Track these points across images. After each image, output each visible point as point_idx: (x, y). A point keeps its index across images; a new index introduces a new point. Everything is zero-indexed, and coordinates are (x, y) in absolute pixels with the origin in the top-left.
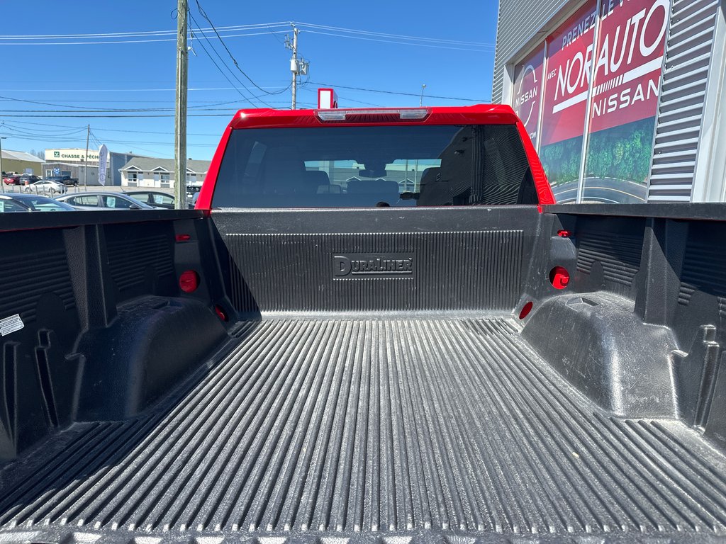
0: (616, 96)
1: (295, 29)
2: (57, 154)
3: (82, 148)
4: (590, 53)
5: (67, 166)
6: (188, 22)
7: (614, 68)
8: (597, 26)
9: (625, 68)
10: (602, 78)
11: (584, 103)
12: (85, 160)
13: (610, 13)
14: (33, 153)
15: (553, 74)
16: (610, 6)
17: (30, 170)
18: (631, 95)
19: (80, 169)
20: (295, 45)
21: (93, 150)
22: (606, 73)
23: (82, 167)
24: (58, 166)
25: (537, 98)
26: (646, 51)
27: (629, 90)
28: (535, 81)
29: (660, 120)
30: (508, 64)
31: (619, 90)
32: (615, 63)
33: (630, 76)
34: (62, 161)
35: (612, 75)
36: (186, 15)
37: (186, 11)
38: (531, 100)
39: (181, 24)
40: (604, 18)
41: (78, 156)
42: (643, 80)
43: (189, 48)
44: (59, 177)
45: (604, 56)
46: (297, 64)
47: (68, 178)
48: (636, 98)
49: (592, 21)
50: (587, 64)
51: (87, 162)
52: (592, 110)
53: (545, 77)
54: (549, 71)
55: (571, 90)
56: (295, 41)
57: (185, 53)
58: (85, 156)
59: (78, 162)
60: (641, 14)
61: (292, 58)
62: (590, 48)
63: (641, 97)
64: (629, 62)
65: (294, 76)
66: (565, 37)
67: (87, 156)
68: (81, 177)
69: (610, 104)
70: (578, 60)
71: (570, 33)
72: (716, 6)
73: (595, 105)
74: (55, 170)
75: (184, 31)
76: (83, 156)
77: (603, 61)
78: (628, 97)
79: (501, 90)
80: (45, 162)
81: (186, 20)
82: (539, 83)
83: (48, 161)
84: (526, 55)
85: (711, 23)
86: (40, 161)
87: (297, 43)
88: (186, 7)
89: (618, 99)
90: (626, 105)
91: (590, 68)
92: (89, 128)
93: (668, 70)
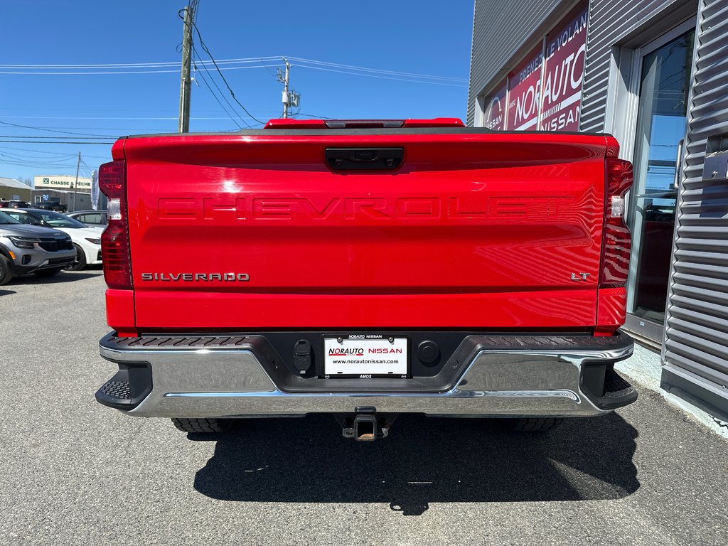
0: (556, 119)
1: (287, 64)
2: (46, 181)
3: (71, 175)
4: (539, 86)
5: (56, 192)
6: (192, 57)
7: (555, 98)
8: (544, 65)
9: (561, 98)
10: (547, 106)
11: (535, 126)
12: (74, 187)
13: (551, 56)
14: (20, 180)
15: (513, 103)
16: (552, 50)
17: (18, 196)
18: (566, 118)
19: (69, 195)
20: (286, 79)
21: (83, 177)
22: (550, 102)
23: (72, 193)
24: (47, 192)
25: (501, 124)
26: (574, 85)
27: (564, 115)
28: (500, 110)
30: (480, 96)
31: (557, 115)
32: (555, 94)
33: (565, 104)
34: (51, 188)
35: (554, 104)
36: (191, 49)
37: (191, 45)
38: (497, 126)
39: (185, 57)
40: (548, 59)
41: (67, 183)
42: (573, 107)
43: (192, 79)
44: (48, 203)
45: (548, 89)
46: (289, 96)
47: (57, 204)
48: (569, 121)
49: (540, 62)
50: (537, 95)
51: (77, 189)
53: (508, 106)
54: (511, 102)
55: (526, 116)
56: (287, 74)
57: (188, 83)
58: (74, 183)
59: (67, 189)
60: (571, 57)
61: (284, 91)
62: (538, 83)
63: (572, 120)
64: (564, 93)
65: (285, 107)
66: (522, 74)
67: (77, 183)
68: (69, 203)
69: (552, 126)
70: (531, 92)
71: (525, 71)
72: (610, 53)
73: (542, 127)
74: (45, 196)
75: (188, 64)
76: (72, 183)
77: (547, 93)
78: (563, 120)
79: (474, 118)
80: (34, 189)
81: (190, 54)
82: (503, 113)
83: (37, 187)
84: (493, 88)
85: (608, 65)
86: (28, 187)
87: (288, 76)
88: (190, 42)
89: (557, 122)
90: (562, 126)
91: (539, 98)
92: (80, 156)
93: (584, 99)
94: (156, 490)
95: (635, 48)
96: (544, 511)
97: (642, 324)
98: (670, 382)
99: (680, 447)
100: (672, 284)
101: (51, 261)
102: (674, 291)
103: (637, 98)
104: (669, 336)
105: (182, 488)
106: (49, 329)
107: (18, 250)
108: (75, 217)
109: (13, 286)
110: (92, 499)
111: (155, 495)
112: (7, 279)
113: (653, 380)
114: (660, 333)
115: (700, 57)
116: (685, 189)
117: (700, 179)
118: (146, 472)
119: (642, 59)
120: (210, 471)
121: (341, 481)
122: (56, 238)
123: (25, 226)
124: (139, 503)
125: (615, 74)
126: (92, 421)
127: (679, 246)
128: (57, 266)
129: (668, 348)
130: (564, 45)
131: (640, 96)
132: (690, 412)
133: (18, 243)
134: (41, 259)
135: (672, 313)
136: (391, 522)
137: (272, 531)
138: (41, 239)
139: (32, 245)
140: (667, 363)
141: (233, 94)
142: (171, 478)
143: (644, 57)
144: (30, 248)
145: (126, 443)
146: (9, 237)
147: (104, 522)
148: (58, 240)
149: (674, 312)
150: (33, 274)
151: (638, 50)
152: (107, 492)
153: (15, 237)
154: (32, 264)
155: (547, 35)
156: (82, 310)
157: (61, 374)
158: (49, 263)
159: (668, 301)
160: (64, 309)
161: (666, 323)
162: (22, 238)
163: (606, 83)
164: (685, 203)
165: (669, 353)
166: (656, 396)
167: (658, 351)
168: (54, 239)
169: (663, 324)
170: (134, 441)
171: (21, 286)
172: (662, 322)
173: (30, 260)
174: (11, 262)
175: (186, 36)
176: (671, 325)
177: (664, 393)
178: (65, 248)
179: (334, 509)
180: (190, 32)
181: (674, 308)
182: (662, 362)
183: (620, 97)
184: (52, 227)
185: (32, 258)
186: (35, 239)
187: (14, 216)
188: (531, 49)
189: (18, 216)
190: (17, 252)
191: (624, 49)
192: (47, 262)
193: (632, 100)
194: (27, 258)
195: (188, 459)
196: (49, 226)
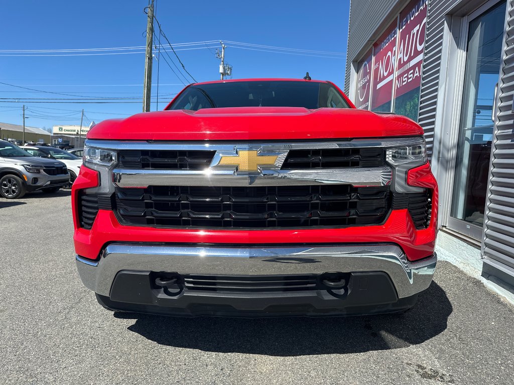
0: (406, 75)
1: (223, 45)
2: (61, 129)
3: (77, 125)
4: (395, 51)
5: (67, 137)
6: (153, 40)
7: (406, 59)
8: (398, 35)
9: (410, 59)
10: (401, 65)
11: (392, 81)
12: (79, 133)
13: (404, 28)
14: (44, 129)
15: (377, 65)
16: (404, 24)
17: (42, 140)
18: (413, 73)
19: (76, 139)
20: (222, 56)
21: (85, 126)
22: (402, 62)
23: (77, 138)
24: (61, 137)
25: (369, 81)
26: (420, 48)
27: (412, 71)
28: (368, 71)
29: (423, 85)
30: (354, 62)
31: (407, 71)
32: (406, 56)
33: (413, 62)
34: (64, 134)
35: (405, 63)
36: (152, 35)
37: (152, 32)
38: (366, 82)
39: (148, 41)
40: (401, 30)
41: (75, 131)
42: (418, 64)
43: (153, 55)
44: (62, 145)
45: (401, 53)
46: (224, 68)
47: (68, 145)
48: (415, 75)
49: (395, 33)
50: (393, 58)
51: (81, 135)
52: (396, 85)
53: (373, 67)
54: (375, 64)
55: (386, 74)
56: (223, 53)
57: (150, 58)
58: (79, 131)
59: (74, 135)
60: (417, 27)
61: (220, 64)
62: (394, 49)
63: (418, 74)
64: (412, 55)
65: (221, 76)
66: (383, 43)
67: (81, 131)
68: (75, 144)
69: (404, 80)
70: (389, 56)
71: (385, 41)
73: (397, 81)
74: (59, 140)
75: (150, 45)
76: (78, 131)
77: (401, 56)
78: (412, 75)
79: (350, 78)
80: (53, 135)
81: (152, 38)
82: (370, 72)
83: (54, 134)
84: (364, 55)
85: (442, 30)
86: (49, 134)
87: (224, 54)
88: (152, 30)
89: (407, 77)
90: (411, 79)
91: (395, 60)
92: (83, 112)
93: (425, 57)
94: (78, 347)
95: (463, 16)
96: (373, 373)
97: (468, 227)
98: (489, 272)
99: (493, 323)
100: (489, 195)
101: (52, 182)
102: (491, 201)
103: (464, 53)
104: (487, 236)
105: (97, 346)
106: (40, 228)
107: (29, 174)
108: (72, 153)
109: (25, 199)
110: (29, 353)
111: (76, 351)
112: (22, 194)
113: (476, 270)
114: (480, 233)
115: (511, 17)
116: (500, 121)
117: (510, 112)
118: (75, 333)
119: (468, 24)
120: (121, 333)
121: (218, 344)
122: (55, 166)
123: (35, 158)
124: (62, 356)
125: (447, 36)
126: (48, 294)
127: (495, 165)
128: (55, 185)
129: (487, 245)
130: (412, 19)
131: (467, 51)
132: (503, 296)
133: (29, 169)
134: (45, 180)
135: (490, 218)
136: (249, 378)
137: (155, 382)
138: (45, 167)
139: (39, 171)
140: (486, 257)
141: (183, 66)
142: (92, 338)
143: (470, 22)
144: (37, 173)
145: (67, 311)
146: (23, 165)
147: (31, 370)
148: (57, 168)
149: (491, 217)
150: (41, 191)
151: (465, 18)
152: (42, 347)
153: (27, 165)
154: (39, 184)
155: (400, 13)
156: (67, 215)
157: (38, 260)
158: (51, 183)
159: (486, 208)
160: (55, 215)
161: (484, 226)
162: (32, 166)
163: (441, 44)
164: (499, 131)
165: (487, 250)
166: (478, 283)
167: (479, 247)
168: (54, 167)
169: (482, 226)
170: (74, 309)
171: (31, 199)
172: (481, 224)
173: (37, 181)
174: (24, 182)
175: (149, 25)
176: (489, 227)
177: (484, 281)
178: (62, 173)
179: (207, 366)
180: (152, 23)
181: (491, 214)
182: (482, 256)
183: (452, 54)
184: (56, 159)
185: (39, 180)
186: (41, 167)
187: (29, 152)
188: (389, 24)
189: (33, 151)
190: (28, 176)
191: (454, 17)
192: (49, 183)
193: (461, 55)
194: (35, 180)
195: (108, 324)
196: (54, 158)
